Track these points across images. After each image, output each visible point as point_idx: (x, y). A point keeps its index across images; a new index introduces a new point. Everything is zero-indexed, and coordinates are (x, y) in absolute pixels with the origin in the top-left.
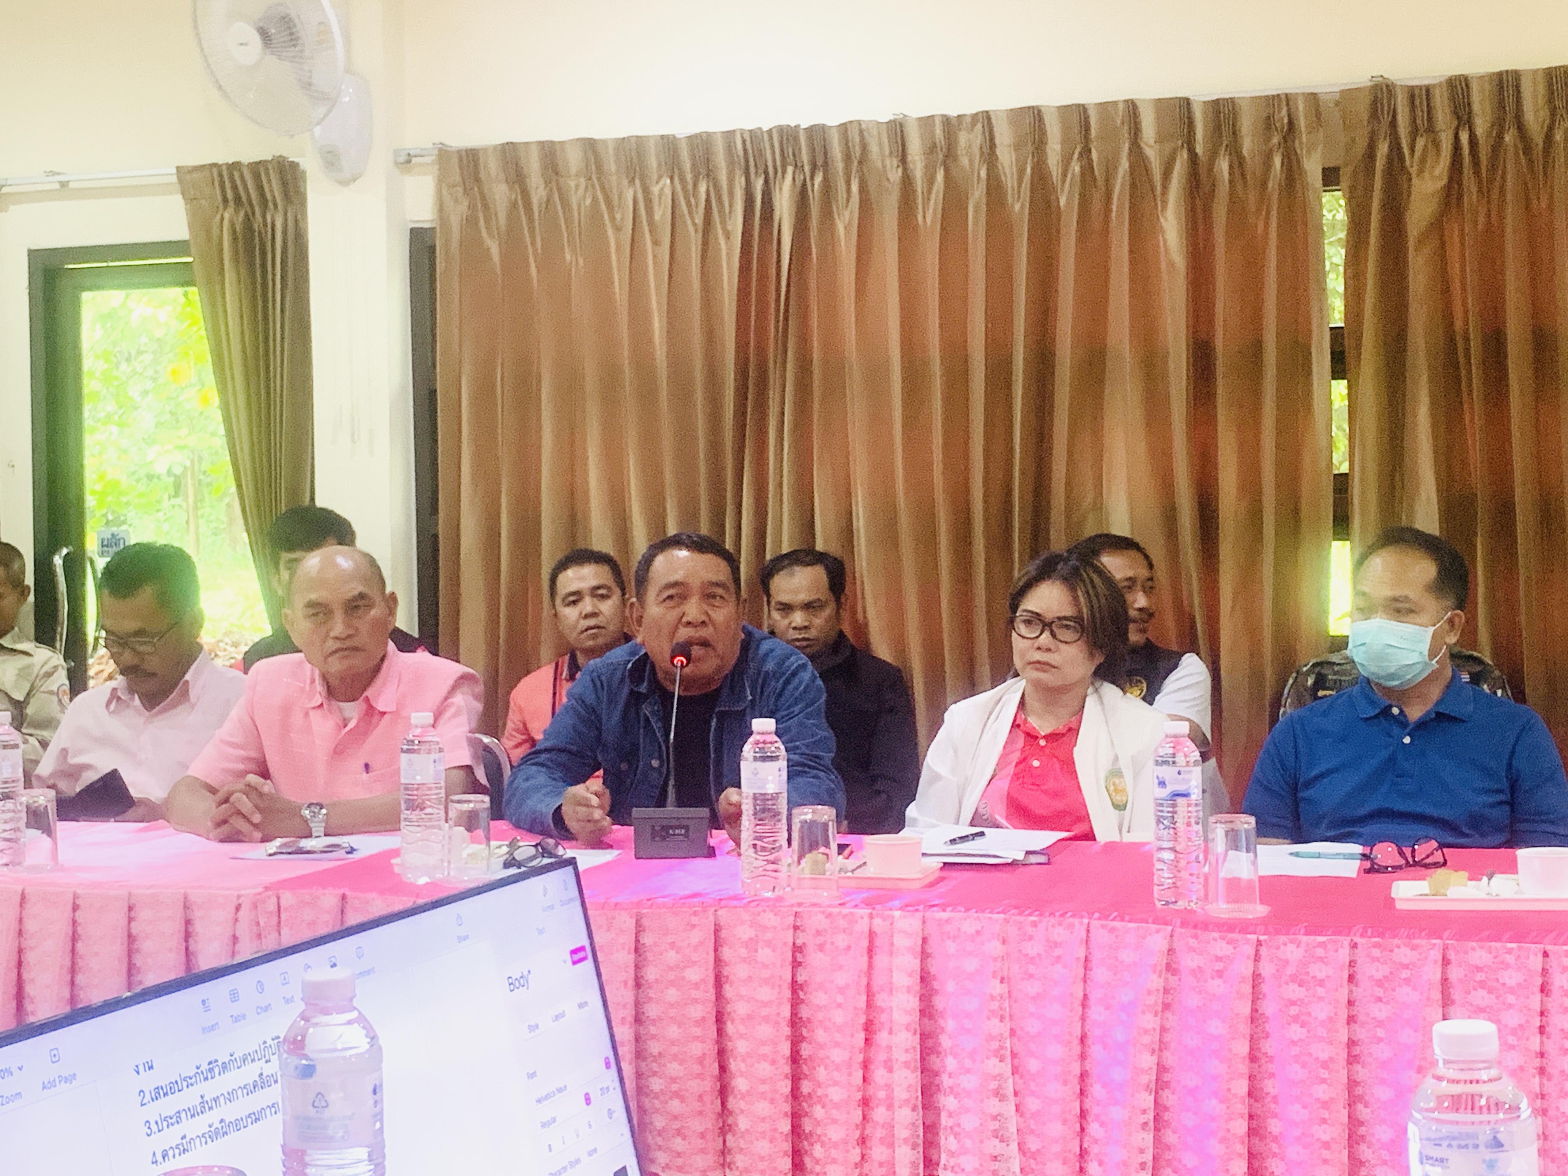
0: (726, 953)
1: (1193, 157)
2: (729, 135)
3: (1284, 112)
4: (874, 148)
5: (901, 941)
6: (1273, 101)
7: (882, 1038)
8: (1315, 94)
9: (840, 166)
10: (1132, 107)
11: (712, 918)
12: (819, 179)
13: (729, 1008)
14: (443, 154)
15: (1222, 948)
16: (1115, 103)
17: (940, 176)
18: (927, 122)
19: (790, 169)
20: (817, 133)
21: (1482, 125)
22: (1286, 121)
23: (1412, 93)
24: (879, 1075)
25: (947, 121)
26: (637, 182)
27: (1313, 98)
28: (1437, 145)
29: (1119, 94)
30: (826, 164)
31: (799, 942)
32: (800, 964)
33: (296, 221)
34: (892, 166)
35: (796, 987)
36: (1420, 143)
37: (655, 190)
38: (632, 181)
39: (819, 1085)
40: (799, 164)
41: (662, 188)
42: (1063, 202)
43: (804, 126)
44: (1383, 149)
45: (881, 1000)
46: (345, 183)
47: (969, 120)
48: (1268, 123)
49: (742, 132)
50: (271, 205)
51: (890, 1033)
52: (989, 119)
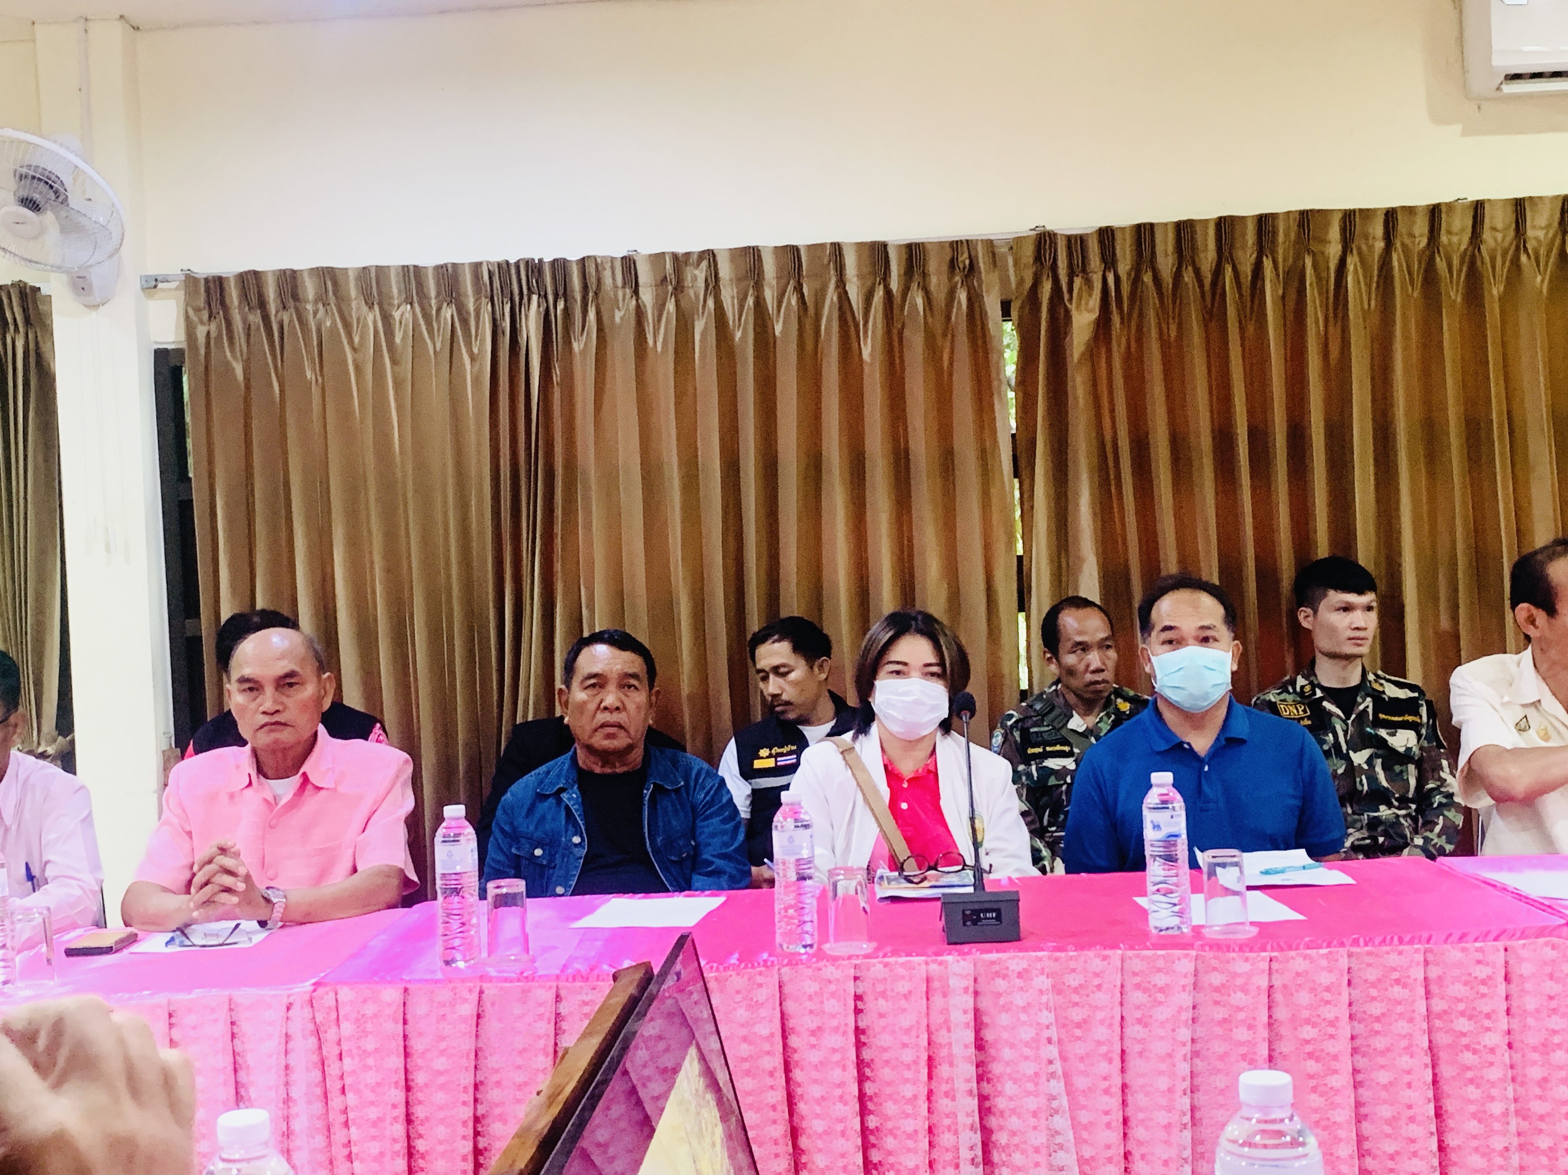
0: (791, 1007)
1: (888, 292)
2: (476, 267)
3: (966, 255)
4: (608, 280)
5: (955, 983)
6: (955, 245)
7: (943, 1070)
8: (991, 241)
9: (578, 297)
10: (837, 249)
11: (776, 977)
12: (561, 305)
13: (796, 1057)
14: (190, 281)
15: (1241, 966)
16: (823, 245)
17: (671, 306)
18: (657, 259)
19: (535, 297)
20: (560, 266)
21: (1124, 267)
22: (967, 262)
23: (1070, 239)
24: (943, 1104)
25: (675, 257)
26: (376, 307)
27: (990, 244)
28: (1088, 282)
29: (827, 237)
30: (565, 295)
31: (859, 991)
32: (861, 1011)
33: (37, 343)
34: (624, 296)
35: (859, 1031)
36: (1078, 282)
37: (397, 315)
38: (371, 307)
39: (888, 1118)
40: (542, 293)
41: (402, 314)
42: (778, 329)
43: (548, 259)
44: (1047, 287)
45: (941, 1037)
46: (95, 307)
47: (695, 257)
48: (953, 264)
49: (488, 263)
50: (12, 328)
51: (951, 1065)
52: (714, 256)
